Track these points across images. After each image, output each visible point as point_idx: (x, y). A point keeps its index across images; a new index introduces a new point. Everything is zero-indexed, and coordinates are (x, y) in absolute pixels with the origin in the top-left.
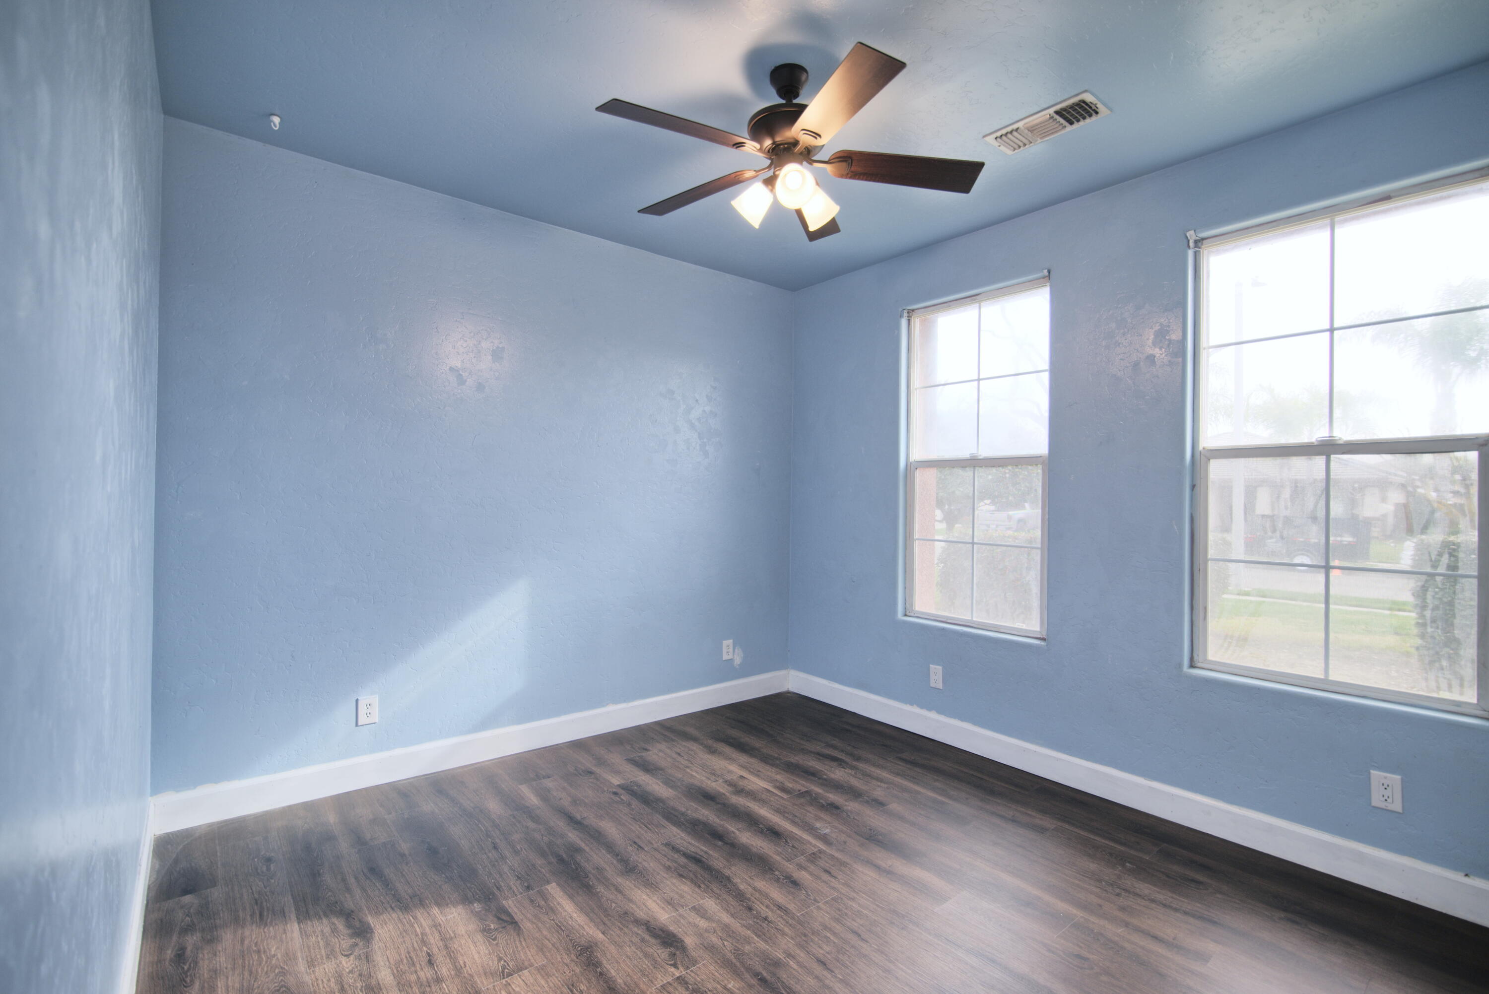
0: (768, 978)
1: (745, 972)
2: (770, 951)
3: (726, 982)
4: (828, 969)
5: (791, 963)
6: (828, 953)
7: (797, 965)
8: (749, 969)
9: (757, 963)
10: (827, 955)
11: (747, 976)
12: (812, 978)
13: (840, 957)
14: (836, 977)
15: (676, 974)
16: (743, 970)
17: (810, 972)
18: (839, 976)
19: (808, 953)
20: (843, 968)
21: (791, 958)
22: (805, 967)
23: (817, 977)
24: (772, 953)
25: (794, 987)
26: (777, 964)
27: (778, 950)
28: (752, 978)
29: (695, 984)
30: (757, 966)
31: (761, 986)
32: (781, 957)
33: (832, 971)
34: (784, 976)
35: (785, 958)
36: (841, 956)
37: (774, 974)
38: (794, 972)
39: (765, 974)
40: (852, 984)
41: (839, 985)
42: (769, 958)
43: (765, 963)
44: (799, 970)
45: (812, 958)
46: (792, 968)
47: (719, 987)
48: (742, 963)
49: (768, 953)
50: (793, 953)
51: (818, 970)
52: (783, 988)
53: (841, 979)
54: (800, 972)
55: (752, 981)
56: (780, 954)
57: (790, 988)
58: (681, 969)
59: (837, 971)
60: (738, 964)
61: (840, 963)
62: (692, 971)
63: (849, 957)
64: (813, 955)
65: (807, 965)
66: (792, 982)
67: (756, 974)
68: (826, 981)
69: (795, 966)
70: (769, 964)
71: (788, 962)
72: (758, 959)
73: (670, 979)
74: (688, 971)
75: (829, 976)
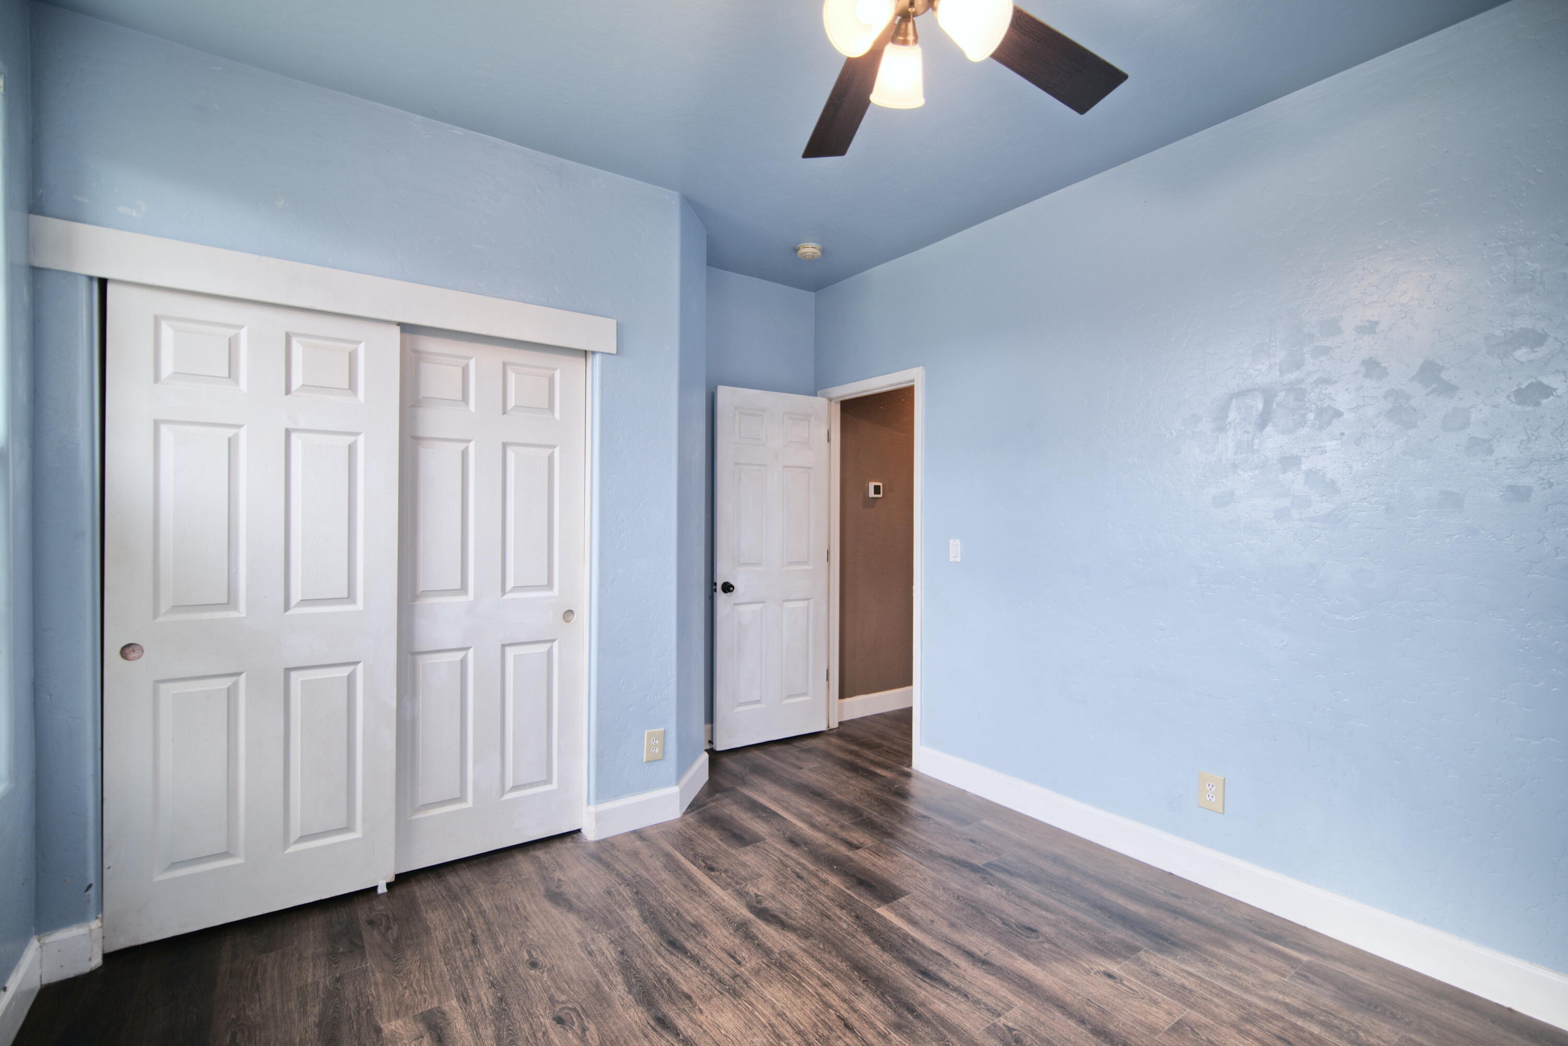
0: (906, 1013)
1: (932, 1019)
2: (906, 1042)
3: (949, 1010)
4: (843, 1019)
5: (882, 1028)
6: (840, 1038)
7: (876, 1025)
8: (928, 1023)
9: (919, 1029)
10: (841, 1035)
11: (929, 1015)
12: (861, 1011)
13: (828, 1033)
14: (836, 1011)
15: (1004, 1020)
16: (935, 1022)
17: (863, 1017)
18: (833, 1012)
19: (863, 1039)
20: (826, 1020)
21: (882, 1033)
22: (867, 1023)
23: (855, 1011)
24: (904, 1041)
25: (879, 1002)
26: (898, 1028)
27: (898, 1043)
28: (922, 1012)
29: (979, 1009)
30: (920, 1025)
31: (912, 1005)
32: (893, 1034)
33: (838, 1017)
34: (889, 1014)
35: (889, 1033)
36: (826, 1033)
37: (900, 1016)
38: (879, 1018)
39: (910, 1017)
40: (820, 1003)
41: (834, 1003)
42: (906, 1034)
43: (911, 1029)
44: (873, 1019)
45: (859, 1032)
46: (882, 1022)
47: (954, 1005)
48: (937, 1030)
49: (909, 1040)
50: (880, 1039)
51: (853, 1019)
52: (890, 1002)
53: (831, 1008)
54: (872, 1017)
55: (922, 1010)
56: (895, 1038)
57: (884, 1002)
58: (1001, 1025)
59: (834, 1017)
60: (941, 1029)
61: (829, 1025)
62: (989, 1022)
63: (817, 1032)
64: (857, 1036)
65: (865, 1025)
66: (881, 1007)
67: (919, 1017)
68: (846, 1007)
69: (879, 1024)
70: (907, 1027)
71: (885, 1028)
72: (920, 1033)
73: (1007, 1014)
74: (992, 1022)
75: (842, 1012)
